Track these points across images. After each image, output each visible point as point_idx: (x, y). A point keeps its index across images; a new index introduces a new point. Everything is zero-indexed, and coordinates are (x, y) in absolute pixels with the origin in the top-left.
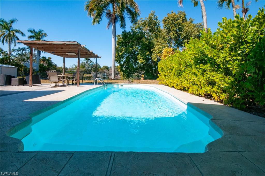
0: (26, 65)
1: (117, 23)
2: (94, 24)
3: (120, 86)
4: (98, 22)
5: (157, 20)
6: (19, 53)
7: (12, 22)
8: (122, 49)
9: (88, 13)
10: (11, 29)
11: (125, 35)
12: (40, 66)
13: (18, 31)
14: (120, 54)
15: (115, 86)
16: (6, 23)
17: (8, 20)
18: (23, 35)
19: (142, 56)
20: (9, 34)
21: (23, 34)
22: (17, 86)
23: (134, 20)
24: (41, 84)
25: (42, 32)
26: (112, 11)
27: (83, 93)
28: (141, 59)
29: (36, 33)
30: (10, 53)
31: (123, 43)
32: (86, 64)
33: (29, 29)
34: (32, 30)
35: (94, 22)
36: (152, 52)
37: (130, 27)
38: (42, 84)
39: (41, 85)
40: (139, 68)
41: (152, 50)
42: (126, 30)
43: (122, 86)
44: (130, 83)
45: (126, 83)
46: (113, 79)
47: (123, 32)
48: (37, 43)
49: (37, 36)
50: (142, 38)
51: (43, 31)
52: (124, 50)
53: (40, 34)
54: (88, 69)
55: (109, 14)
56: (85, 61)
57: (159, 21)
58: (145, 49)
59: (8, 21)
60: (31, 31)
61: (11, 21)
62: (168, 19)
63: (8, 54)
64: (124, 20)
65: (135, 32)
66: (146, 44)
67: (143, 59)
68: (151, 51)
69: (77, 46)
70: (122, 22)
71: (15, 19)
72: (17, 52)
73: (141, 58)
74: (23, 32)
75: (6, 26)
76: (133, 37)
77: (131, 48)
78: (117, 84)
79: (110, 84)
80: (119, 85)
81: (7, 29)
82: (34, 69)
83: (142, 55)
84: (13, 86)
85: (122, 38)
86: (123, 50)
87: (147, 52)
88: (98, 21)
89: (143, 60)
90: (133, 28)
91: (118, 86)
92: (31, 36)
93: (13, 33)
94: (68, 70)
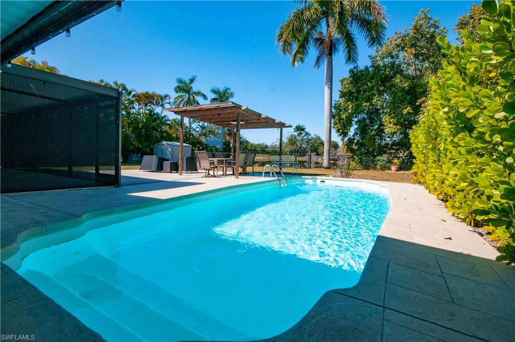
0: (208, 143)
1: (336, 54)
2: (294, 65)
3: (318, 181)
4: (302, 60)
5: (437, 27)
6: (199, 125)
7: (192, 81)
8: (348, 106)
9: (280, 47)
10: (191, 92)
11: (357, 77)
12: (224, 144)
13: (199, 93)
14: (344, 116)
15: (309, 181)
16: (185, 84)
17: (187, 79)
18: (205, 99)
19: (394, 119)
20: (189, 98)
21: (204, 97)
22: (168, 172)
23: (376, 40)
24: (197, 171)
25: (228, 91)
26: (325, 34)
27: (221, 189)
28: (391, 125)
29: (220, 93)
30: (190, 126)
31: (350, 93)
32: (297, 138)
33: (211, 89)
34: (216, 90)
35: (294, 61)
36: (420, 106)
37: (369, 56)
38: (199, 171)
39: (198, 173)
40: (392, 145)
41: (420, 101)
42: (358, 66)
43: (324, 182)
44: (344, 177)
45: (334, 177)
46: (326, 168)
47: (351, 71)
48: (187, 110)
49: (221, 97)
50: (392, 77)
51: (229, 89)
52: (352, 107)
53: (225, 93)
54: (301, 148)
55: (320, 41)
56: (296, 133)
57: (444, 28)
58: (402, 102)
59: (187, 81)
60: (215, 92)
61: (190, 80)
62: (472, 20)
63: (187, 127)
64: (354, 45)
65: (379, 66)
66: (403, 89)
67: (395, 124)
68: (418, 104)
69: (236, 109)
70: (349, 52)
71: (195, 76)
72: (197, 124)
73: (390, 123)
74: (205, 94)
75: (185, 88)
76: (373, 78)
77: (366, 102)
78: (314, 178)
79: (298, 177)
80: (317, 179)
81: (186, 92)
82: (217, 148)
83: (393, 115)
84: (165, 172)
85: (352, 83)
86: (350, 107)
87: (406, 108)
88: (301, 58)
89: (397, 125)
90: (377, 57)
91: (316, 181)
92: (214, 99)
93: (194, 98)
94: (269, 149)
